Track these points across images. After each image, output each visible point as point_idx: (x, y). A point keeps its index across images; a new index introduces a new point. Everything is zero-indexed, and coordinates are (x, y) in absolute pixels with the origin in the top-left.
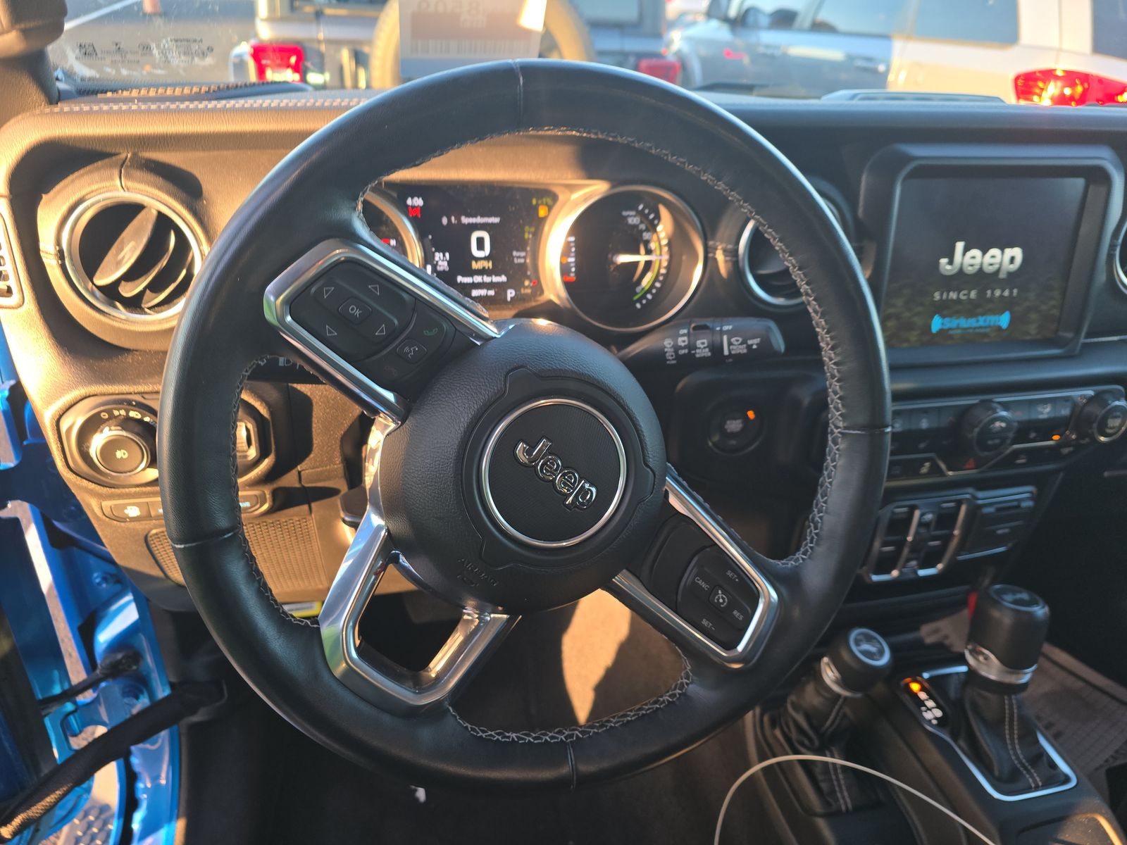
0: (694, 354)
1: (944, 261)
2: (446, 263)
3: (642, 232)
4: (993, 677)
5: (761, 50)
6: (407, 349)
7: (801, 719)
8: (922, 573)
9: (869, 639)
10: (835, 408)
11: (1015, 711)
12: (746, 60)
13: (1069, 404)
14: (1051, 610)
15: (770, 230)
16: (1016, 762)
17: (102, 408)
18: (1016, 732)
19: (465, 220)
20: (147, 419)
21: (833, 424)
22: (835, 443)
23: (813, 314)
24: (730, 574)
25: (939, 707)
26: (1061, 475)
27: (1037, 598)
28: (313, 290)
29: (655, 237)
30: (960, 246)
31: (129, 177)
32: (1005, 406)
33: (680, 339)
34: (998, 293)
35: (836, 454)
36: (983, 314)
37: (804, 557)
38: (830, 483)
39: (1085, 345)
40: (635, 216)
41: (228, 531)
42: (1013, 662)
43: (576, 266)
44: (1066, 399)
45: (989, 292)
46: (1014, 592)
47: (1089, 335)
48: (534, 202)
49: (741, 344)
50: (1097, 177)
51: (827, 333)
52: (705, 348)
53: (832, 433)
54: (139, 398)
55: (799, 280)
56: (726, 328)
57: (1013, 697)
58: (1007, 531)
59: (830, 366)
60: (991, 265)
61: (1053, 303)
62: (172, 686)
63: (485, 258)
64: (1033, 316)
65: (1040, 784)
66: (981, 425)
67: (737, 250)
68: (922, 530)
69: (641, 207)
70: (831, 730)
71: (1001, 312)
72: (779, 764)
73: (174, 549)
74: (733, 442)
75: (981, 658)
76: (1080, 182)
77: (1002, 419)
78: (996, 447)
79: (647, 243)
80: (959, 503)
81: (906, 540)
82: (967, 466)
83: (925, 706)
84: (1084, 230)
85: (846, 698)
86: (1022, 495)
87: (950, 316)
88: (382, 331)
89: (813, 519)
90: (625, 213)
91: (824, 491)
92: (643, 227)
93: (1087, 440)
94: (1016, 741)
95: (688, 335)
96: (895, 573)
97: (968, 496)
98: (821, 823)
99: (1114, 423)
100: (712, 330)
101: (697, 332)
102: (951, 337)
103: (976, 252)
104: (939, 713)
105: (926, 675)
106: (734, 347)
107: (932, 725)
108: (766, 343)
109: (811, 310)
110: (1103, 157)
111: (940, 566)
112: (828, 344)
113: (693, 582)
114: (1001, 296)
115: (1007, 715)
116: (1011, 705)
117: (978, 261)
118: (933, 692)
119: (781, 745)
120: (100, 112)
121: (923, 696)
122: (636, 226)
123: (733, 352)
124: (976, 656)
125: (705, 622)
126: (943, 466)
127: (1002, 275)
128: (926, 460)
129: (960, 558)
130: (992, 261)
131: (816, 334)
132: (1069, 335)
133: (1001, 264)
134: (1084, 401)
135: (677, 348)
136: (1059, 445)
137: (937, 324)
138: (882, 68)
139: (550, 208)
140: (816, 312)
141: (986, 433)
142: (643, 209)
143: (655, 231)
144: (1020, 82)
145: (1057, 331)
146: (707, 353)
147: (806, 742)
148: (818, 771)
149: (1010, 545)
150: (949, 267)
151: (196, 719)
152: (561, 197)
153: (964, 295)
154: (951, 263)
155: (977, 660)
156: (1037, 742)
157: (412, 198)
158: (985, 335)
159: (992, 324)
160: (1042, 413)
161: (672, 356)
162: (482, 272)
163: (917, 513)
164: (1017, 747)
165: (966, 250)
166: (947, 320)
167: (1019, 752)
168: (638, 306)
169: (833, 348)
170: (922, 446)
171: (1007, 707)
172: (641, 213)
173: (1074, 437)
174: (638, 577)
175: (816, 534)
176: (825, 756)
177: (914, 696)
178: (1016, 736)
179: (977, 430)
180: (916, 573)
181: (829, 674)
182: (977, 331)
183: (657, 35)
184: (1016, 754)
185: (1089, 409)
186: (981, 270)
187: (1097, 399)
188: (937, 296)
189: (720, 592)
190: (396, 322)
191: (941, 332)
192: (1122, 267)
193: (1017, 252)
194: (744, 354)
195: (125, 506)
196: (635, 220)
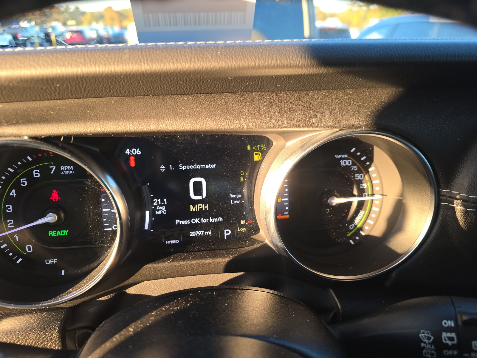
2: (163, 208)
3: (354, 173)
19: (183, 167)
29: (367, 177)
40: (347, 159)
43: (289, 206)
48: (249, 148)
63: (203, 201)
69: (353, 150)
79: (360, 182)
90: (337, 156)
92: (355, 168)
122: (347, 168)
139: (264, 153)
142: (355, 152)
143: (368, 172)
152: (276, 143)
157: (130, 149)
162: (199, 214)
172: (353, 156)
196: (347, 162)
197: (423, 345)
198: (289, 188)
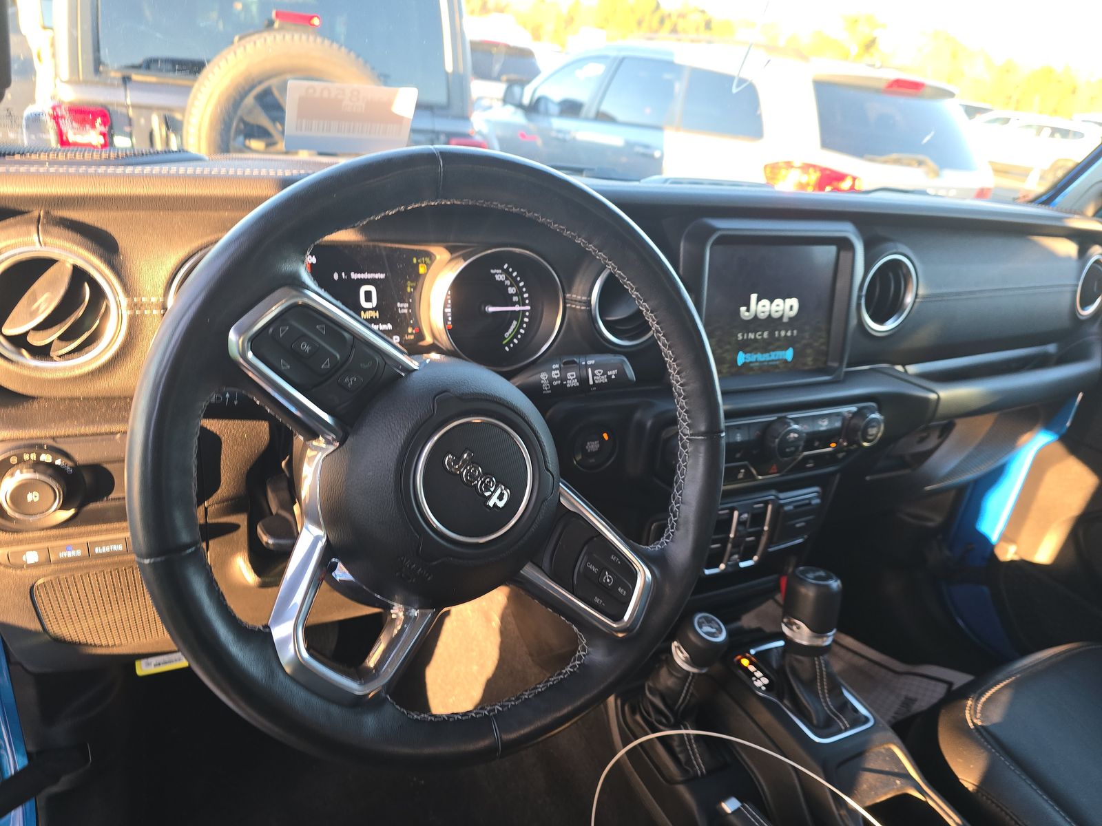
0: (566, 384)
1: (743, 309)
3: (507, 287)
4: (805, 643)
5: (554, 134)
6: (347, 380)
7: (657, 701)
8: (743, 565)
9: (709, 621)
10: (682, 419)
11: (824, 669)
12: (539, 142)
13: (840, 418)
14: (843, 583)
15: (628, 282)
16: (828, 712)
17: (12, 453)
18: (826, 687)
19: (354, 276)
20: (58, 462)
21: (682, 432)
22: (684, 447)
23: (662, 347)
24: (613, 558)
25: (765, 676)
26: (838, 476)
27: (832, 574)
28: (271, 330)
29: (518, 291)
30: (754, 297)
31: (46, 233)
32: (796, 421)
33: (553, 373)
34: (783, 333)
35: (685, 455)
36: (774, 350)
37: (668, 541)
38: (683, 479)
39: (847, 373)
40: (501, 274)
41: (189, 546)
42: (818, 629)
43: (452, 316)
44: (838, 414)
45: (777, 333)
46: (814, 572)
47: (849, 365)
48: (414, 261)
49: (603, 375)
50: (844, 245)
51: (674, 361)
52: (574, 379)
53: (682, 439)
54: (51, 442)
55: (651, 320)
56: (589, 362)
57: (821, 657)
58: (803, 524)
59: (677, 387)
60: (777, 312)
61: (822, 340)
62: (29, 756)
63: (372, 309)
64: (809, 351)
65: (848, 726)
66: (780, 437)
67: (590, 301)
68: (741, 528)
69: (506, 266)
70: (682, 708)
71: (787, 349)
72: (640, 744)
73: (141, 566)
74: (593, 460)
75: (794, 628)
76: (832, 249)
77: (795, 431)
78: (792, 453)
79: (512, 296)
80: (766, 503)
81: (729, 537)
82: (772, 471)
83: (755, 676)
84: (839, 285)
85: (694, 674)
86: (810, 494)
87: (750, 352)
88: (327, 364)
89: (672, 510)
90: (492, 271)
91: (679, 486)
92: (508, 283)
93: (855, 446)
94: (827, 695)
95: (560, 369)
96: (722, 566)
97: (772, 497)
98: (682, 789)
99: (872, 431)
100: (579, 365)
101: (566, 366)
102: (752, 369)
103: (765, 302)
104: (766, 681)
105: (753, 652)
106: (598, 378)
107: (762, 691)
108: (622, 374)
109: (661, 344)
110: (846, 230)
111: (756, 558)
112: (675, 370)
113: (586, 568)
114: (786, 336)
115: (818, 674)
116: (820, 664)
117: (767, 309)
118: (760, 665)
119: (642, 727)
120: (17, 174)
121: (752, 668)
122: (502, 282)
123: (596, 382)
124: (791, 627)
125: (597, 600)
126: (754, 472)
127: (785, 320)
128: (742, 467)
129: (770, 550)
130: (778, 308)
131: (665, 363)
132: (836, 365)
133: (784, 310)
134: (851, 415)
135: (551, 380)
136: (836, 451)
137: (741, 358)
138: (657, 154)
139: (428, 266)
140: (664, 345)
141: (785, 442)
142: (508, 268)
143: (517, 286)
144: (768, 170)
145: (826, 362)
146: (576, 383)
147: (664, 721)
148: (676, 743)
149: (806, 536)
150: (747, 314)
151: (55, 789)
152: (439, 257)
153: (759, 335)
154: (748, 310)
155: (791, 629)
156: (842, 693)
158: (776, 367)
159: (781, 358)
160: (821, 426)
161: (548, 386)
162: (371, 321)
163: (736, 514)
164: (828, 699)
165: (759, 300)
166: (749, 355)
167: (830, 703)
168: (507, 349)
169: (678, 373)
170: (738, 455)
171: (817, 667)
172: (506, 271)
173: (845, 444)
174: (540, 568)
175: (675, 521)
176: (681, 729)
177: (745, 669)
178: (826, 691)
179: (777, 440)
180: (737, 564)
181: (680, 656)
182: (770, 363)
183: (465, 117)
184: (828, 706)
185: (854, 421)
186: (770, 316)
187: (860, 414)
188: (740, 336)
189: (607, 573)
190: (338, 356)
191: (745, 364)
192: (868, 312)
193: (794, 302)
194: (605, 383)
195: (24, 552)
196: (501, 276)
197: (542, 382)
198: (452, 299)
